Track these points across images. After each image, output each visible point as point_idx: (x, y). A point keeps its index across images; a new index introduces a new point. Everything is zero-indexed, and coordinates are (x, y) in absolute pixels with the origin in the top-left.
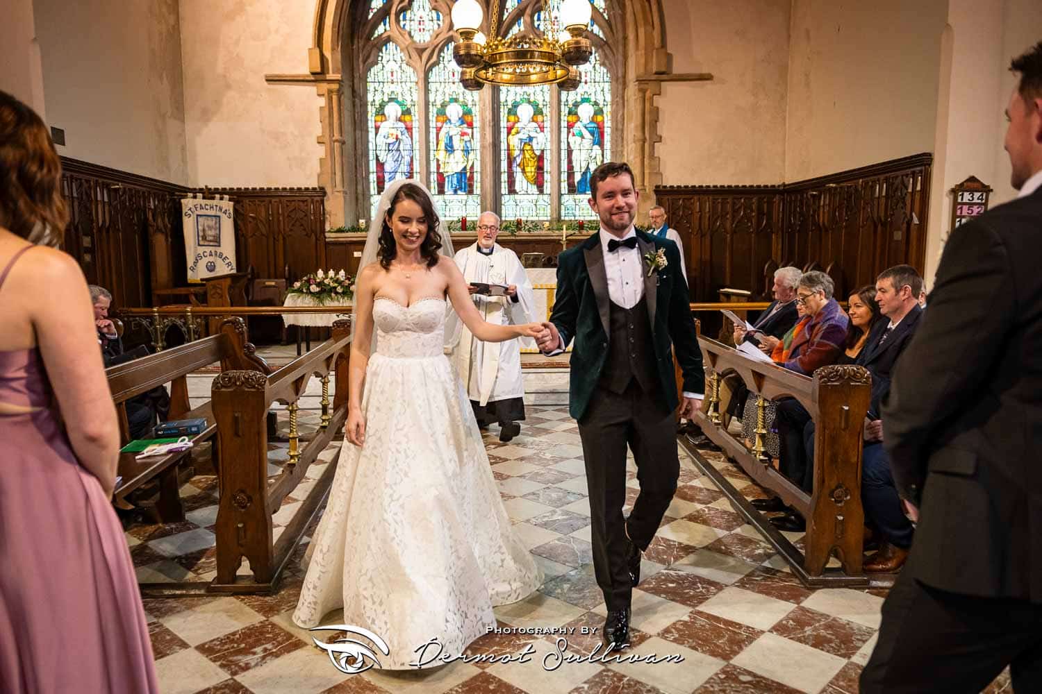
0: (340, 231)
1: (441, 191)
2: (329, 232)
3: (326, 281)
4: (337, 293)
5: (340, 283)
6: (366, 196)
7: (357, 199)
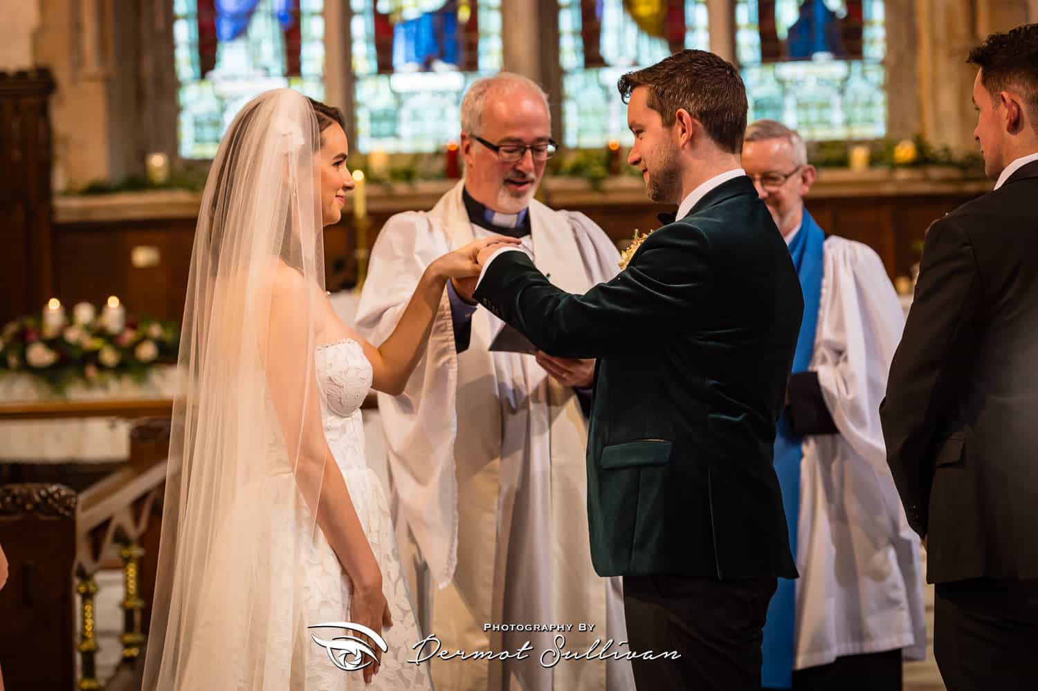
0: (96, 189)
1: (385, 66)
2: (68, 193)
3: (73, 335)
4: (101, 367)
5: (111, 339)
6: (169, 85)
7: (140, 97)
